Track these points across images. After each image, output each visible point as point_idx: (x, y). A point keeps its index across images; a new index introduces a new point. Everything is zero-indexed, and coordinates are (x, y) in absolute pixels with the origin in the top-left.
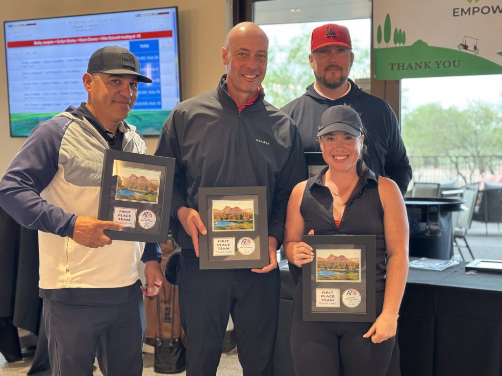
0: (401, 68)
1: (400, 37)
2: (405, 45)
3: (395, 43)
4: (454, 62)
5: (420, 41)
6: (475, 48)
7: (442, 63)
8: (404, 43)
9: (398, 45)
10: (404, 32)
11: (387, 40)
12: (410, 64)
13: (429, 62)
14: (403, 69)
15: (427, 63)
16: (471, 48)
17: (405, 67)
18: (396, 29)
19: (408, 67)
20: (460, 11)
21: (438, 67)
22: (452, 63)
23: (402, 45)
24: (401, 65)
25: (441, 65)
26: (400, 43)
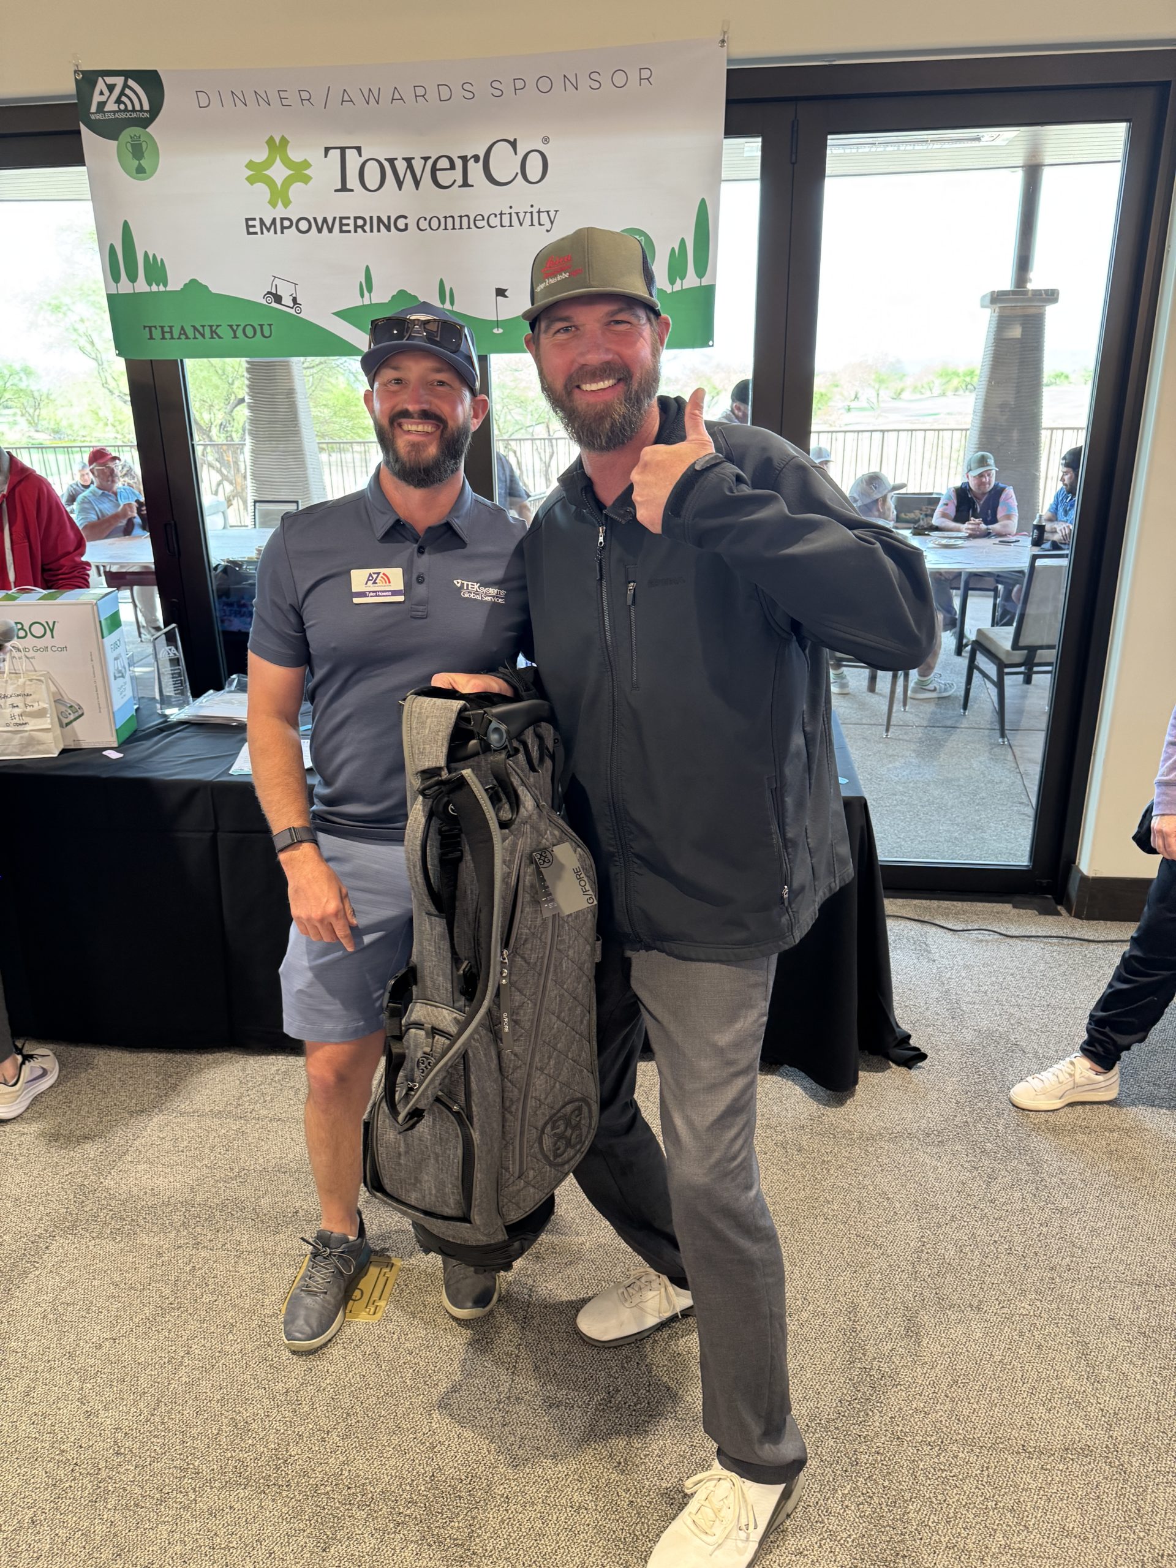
0: (167, 336)
1: (156, 271)
2: (168, 289)
3: (150, 285)
4: (261, 326)
5: (193, 281)
6: (295, 300)
7: (241, 328)
8: (165, 285)
9: (154, 288)
10: (162, 260)
11: (133, 278)
12: (182, 328)
13: (218, 326)
14: (172, 338)
15: (214, 328)
16: (287, 300)
17: (176, 335)
18: (146, 254)
19: (180, 334)
20: (257, 223)
21: (235, 337)
22: (258, 329)
23: (162, 288)
24: (167, 329)
25: (239, 333)
26: (158, 285)
